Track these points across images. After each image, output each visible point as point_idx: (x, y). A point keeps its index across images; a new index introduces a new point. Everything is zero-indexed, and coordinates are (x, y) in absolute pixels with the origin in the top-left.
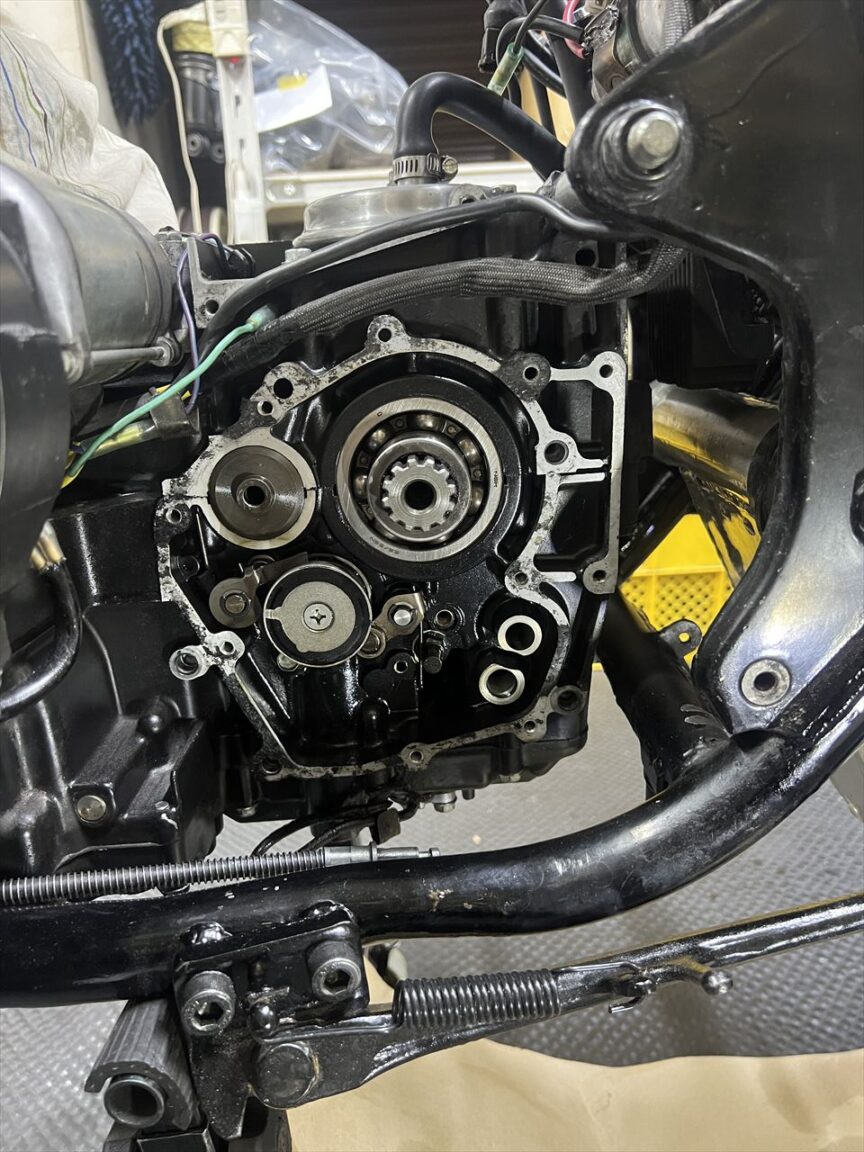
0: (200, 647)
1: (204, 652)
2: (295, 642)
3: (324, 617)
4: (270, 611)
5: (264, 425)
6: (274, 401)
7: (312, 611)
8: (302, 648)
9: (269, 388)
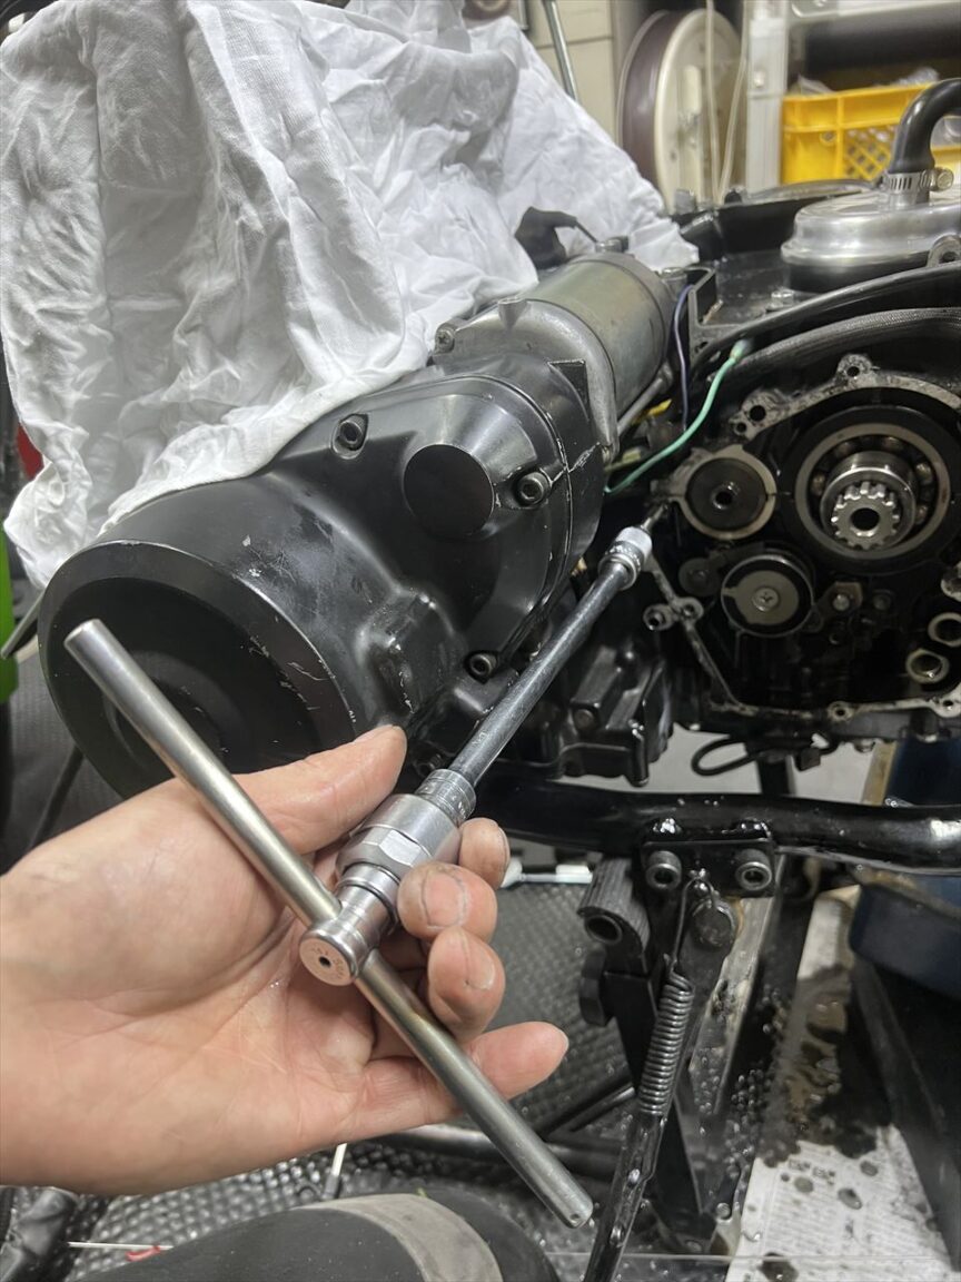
0: (668, 608)
1: (671, 611)
2: (744, 614)
3: (772, 599)
4: (727, 589)
5: (739, 442)
6: (749, 424)
7: (762, 593)
9: (745, 413)
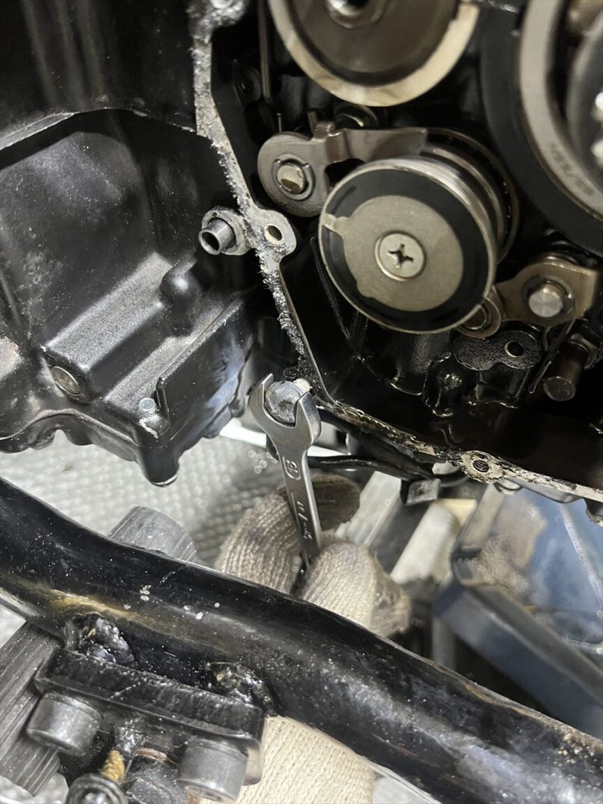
0: (240, 219)
1: (244, 227)
2: (356, 276)
3: (411, 259)
4: (331, 216)
8: (365, 289)
